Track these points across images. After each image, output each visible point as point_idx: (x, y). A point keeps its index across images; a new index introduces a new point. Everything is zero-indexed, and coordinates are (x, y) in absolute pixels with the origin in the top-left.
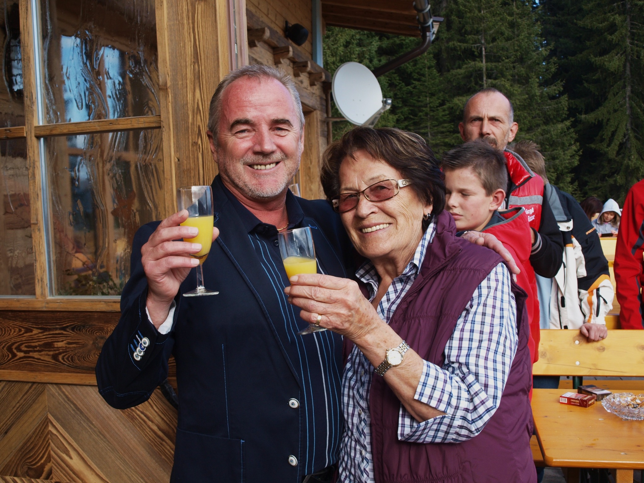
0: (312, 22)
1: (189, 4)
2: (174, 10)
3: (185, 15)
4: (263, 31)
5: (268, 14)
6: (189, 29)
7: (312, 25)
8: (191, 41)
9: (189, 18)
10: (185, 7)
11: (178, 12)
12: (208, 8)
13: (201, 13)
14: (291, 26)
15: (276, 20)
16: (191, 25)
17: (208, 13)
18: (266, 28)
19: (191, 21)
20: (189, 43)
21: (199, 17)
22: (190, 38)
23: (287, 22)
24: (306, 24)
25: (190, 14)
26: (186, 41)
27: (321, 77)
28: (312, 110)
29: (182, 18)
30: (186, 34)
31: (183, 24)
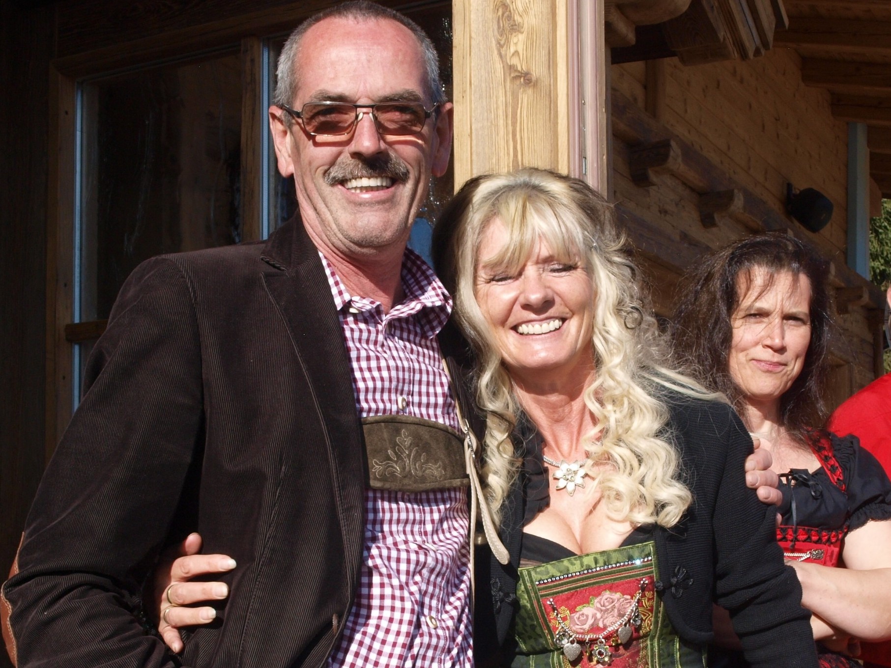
0: (847, 189)
1: (509, 94)
2: (484, 103)
3: (501, 112)
4: (729, 196)
5: (749, 168)
6: (507, 134)
7: (847, 194)
8: (508, 154)
9: (506, 117)
10: (502, 99)
11: (490, 106)
12: (538, 98)
13: (528, 108)
14: (798, 192)
15: (766, 179)
16: (510, 128)
17: (538, 106)
18: (736, 191)
19: (510, 122)
20: (506, 157)
21: (523, 112)
22: (508, 149)
23: (789, 186)
24: (833, 192)
25: (510, 110)
26: (502, 154)
27: (861, 297)
28: (842, 362)
29: (497, 116)
30: (502, 143)
31: (497, 126)
